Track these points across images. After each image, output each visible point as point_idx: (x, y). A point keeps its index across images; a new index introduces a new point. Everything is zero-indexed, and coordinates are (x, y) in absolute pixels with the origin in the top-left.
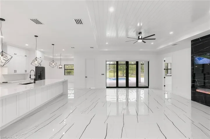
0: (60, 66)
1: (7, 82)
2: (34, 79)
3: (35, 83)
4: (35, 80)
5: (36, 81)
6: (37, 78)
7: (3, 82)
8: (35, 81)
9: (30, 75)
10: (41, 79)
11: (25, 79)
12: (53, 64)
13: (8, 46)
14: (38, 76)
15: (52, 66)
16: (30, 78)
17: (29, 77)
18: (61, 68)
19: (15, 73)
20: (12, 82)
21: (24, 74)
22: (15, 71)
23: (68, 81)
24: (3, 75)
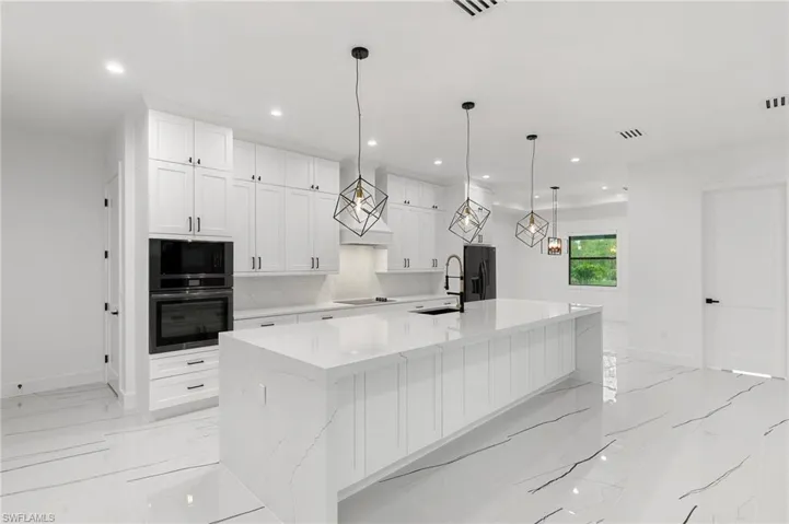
0: (554, 244)
1: (386, 300)
2: (461, 294)
3: (462, 310)
4: (464, 298)
5: (466, 304)
6: (469, 292)
7: (377, 299)
8: (462, 303)
9: (447, 277)
10: (482, 298)
11: (432, 292)
12: (533, 229)
13: (389, 176)
14: (471, 283)
15: (526, 237)
16: (447, 288)
17: (445, 285)
18: (559, 250)
19: (407, 270)
20: (399, 300)
21: (431, 273)
22: (407, 263)
23: (605, 315)
24: (377, 274)
